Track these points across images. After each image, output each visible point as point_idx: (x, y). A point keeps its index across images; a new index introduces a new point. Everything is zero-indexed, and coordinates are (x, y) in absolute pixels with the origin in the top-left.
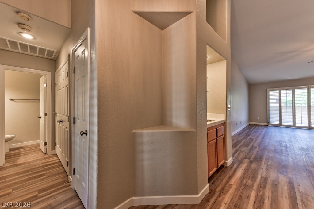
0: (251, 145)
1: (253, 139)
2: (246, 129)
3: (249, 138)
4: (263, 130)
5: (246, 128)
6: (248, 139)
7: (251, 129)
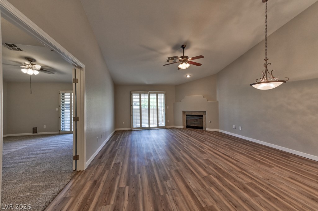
0: (116, 188)
1: (119, 163)
2: (111, 142)
3: (113, 163)
4: (128, 138)
5: (111, 140)
6: (111, 168)
7: (117, 140)
